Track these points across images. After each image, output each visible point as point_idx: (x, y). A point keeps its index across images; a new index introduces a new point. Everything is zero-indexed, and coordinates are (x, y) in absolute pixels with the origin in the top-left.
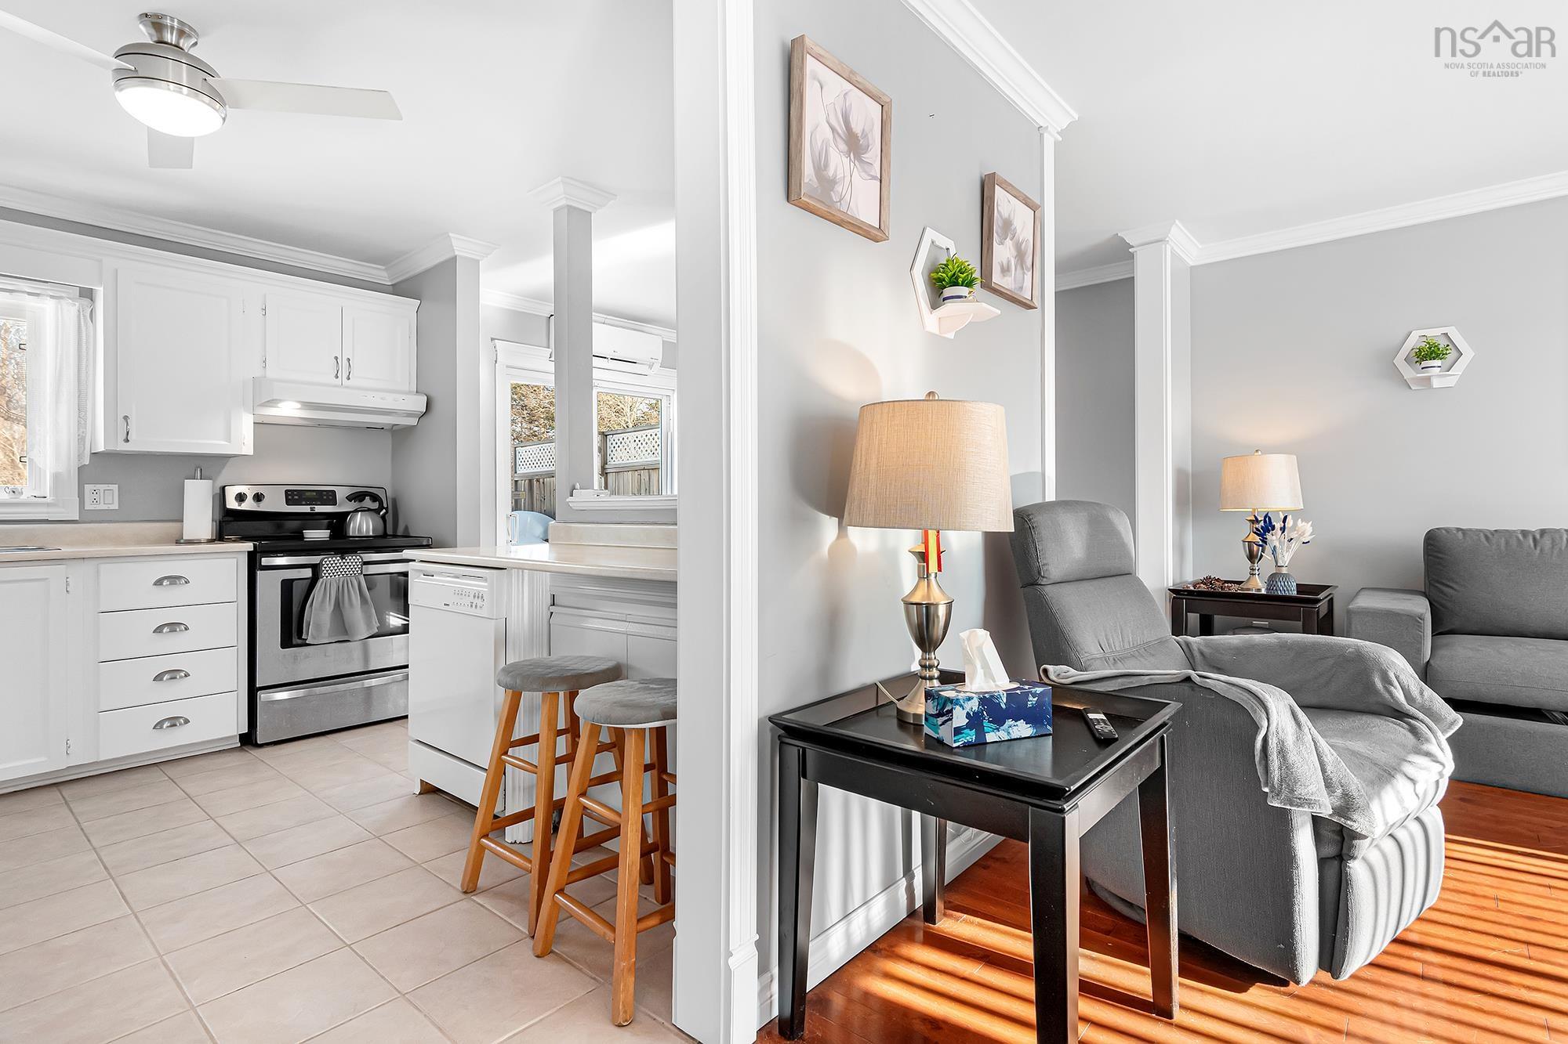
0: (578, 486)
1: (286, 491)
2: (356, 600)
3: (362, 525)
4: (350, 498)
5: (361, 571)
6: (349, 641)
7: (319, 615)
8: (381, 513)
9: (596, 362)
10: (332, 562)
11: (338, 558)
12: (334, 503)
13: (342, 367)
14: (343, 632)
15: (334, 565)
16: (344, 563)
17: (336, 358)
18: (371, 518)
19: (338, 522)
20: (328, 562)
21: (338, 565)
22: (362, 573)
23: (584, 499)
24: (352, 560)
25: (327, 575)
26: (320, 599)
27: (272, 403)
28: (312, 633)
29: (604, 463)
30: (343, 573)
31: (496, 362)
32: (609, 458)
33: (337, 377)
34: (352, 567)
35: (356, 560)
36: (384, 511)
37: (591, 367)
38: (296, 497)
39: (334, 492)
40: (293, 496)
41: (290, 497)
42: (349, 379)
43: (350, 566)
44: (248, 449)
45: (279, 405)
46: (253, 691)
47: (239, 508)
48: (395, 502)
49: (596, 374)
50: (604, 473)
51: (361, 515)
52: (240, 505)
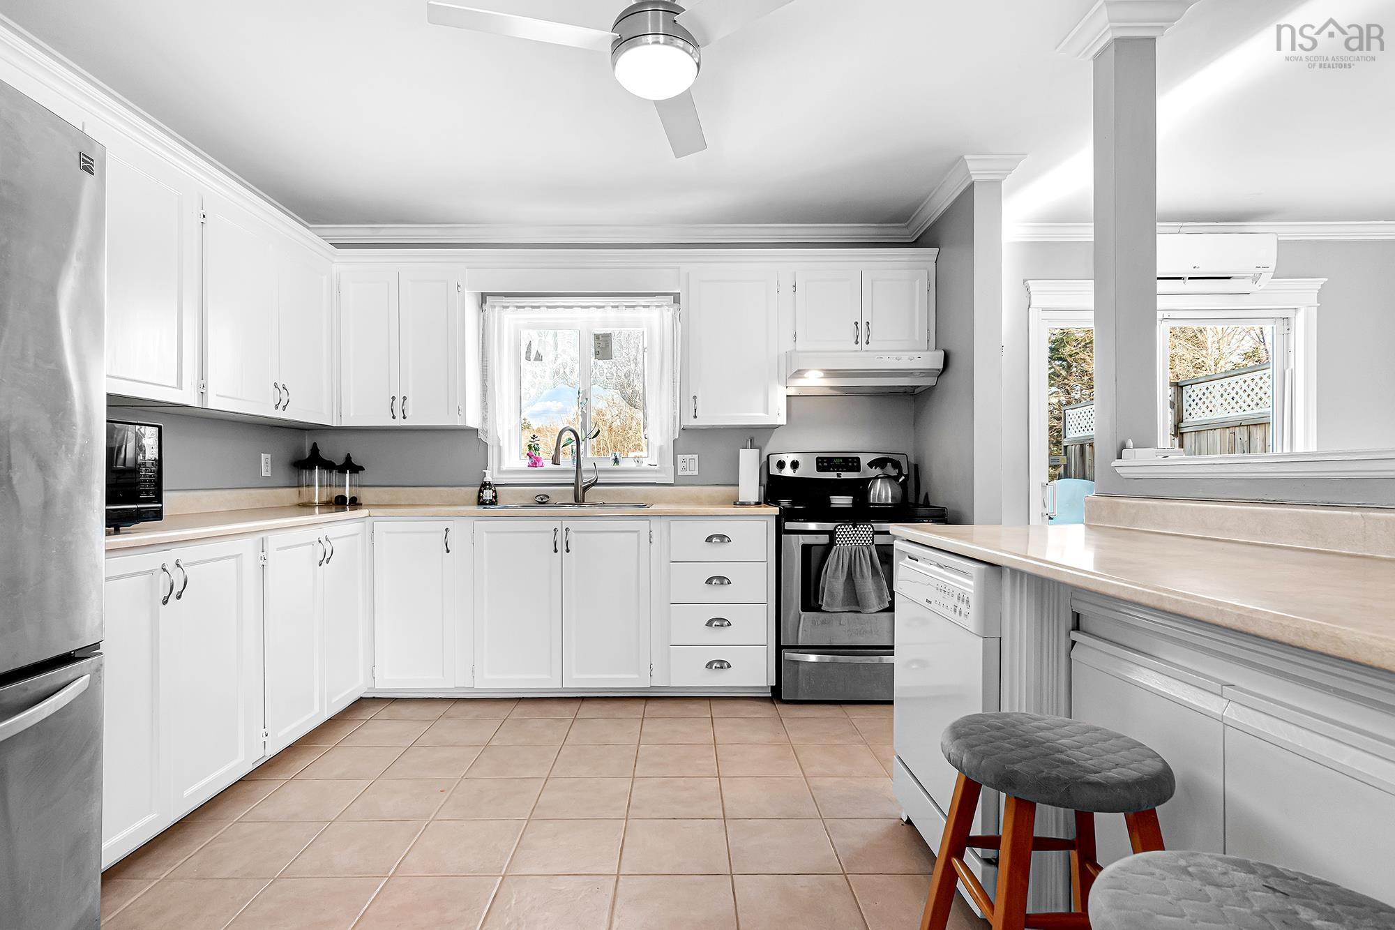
0: (1130, 443)
1: (817, 458)
2: (868, 571)
3: (882, 492)
4: (871, 464)
5: (873, 540)
6: (860, 612)
7: (833, 582)
8: (900, 480)
9: (1162, 286)
10: (845, 530)
11: (850, 526)
12: (857, 469)
13: (862, 332)
14: (854, 601)
15: (846, 533)
16: (856, 531)
17: (856, 323)
18: (890, 484)
19: (859, 489)
20: (841, 530)
21: (850, 533)
22: (873, 543)
23: (1137, 461)
24: (864, 529)
25: (840, 542)
26: (834, 567)
27: (799, 373)
28: (826, 601)
29: (1179, 420)
30: (855, 542)
31: (1029, 306)
32: (1185, 415)
33: (857, 343)
34: (863, 536)
35: (867, 529)
36: (903, 478)
37: (1154, 294)
38: (825, 464)
39: (858, 459)
40: (824, 463)
41: (820, 464)
42: (868, 343)
43: (862, 535)
44: (782, 420)
45: (806, 375)
46: (779, 648)
47: (780, 474)
48: (916, 468)
49: (1161, 302)
50: (1178, 432)
51: (881, 482)
52: (780, 472)
